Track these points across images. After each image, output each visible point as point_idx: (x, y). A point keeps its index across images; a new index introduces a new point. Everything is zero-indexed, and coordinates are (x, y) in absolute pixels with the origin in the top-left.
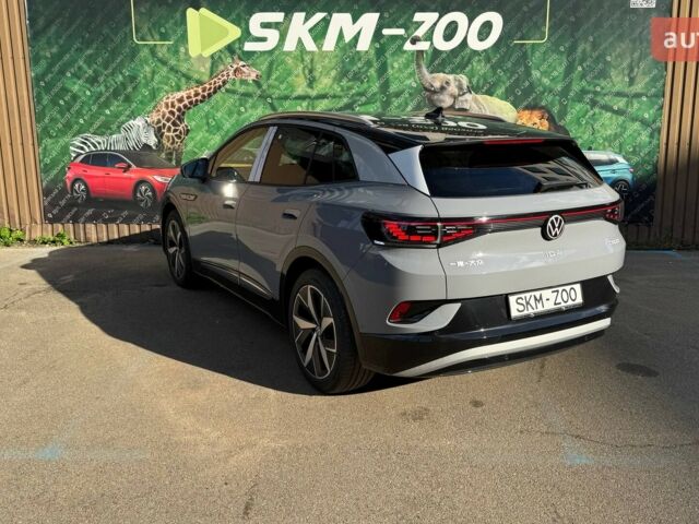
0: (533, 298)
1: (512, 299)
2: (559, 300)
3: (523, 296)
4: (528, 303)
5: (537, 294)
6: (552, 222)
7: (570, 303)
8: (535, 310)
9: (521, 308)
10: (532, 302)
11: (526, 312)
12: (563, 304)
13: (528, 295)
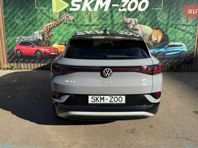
0: (99, 98)
1: (90, 97)
2: (113, 100)
3: (95, 96)
4: (97, 99)
5: (102, 97)
6: (105, 71)
7: (118, 102)
8: (100, 102)
9: (93, 100)
10: (99, 99)
11: (95, 102)
12: (114, 102)
13: (97, 97)
